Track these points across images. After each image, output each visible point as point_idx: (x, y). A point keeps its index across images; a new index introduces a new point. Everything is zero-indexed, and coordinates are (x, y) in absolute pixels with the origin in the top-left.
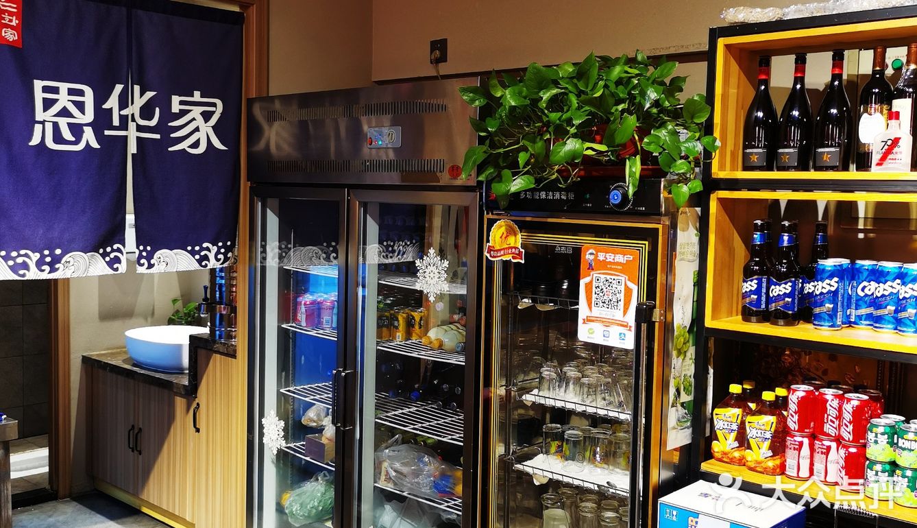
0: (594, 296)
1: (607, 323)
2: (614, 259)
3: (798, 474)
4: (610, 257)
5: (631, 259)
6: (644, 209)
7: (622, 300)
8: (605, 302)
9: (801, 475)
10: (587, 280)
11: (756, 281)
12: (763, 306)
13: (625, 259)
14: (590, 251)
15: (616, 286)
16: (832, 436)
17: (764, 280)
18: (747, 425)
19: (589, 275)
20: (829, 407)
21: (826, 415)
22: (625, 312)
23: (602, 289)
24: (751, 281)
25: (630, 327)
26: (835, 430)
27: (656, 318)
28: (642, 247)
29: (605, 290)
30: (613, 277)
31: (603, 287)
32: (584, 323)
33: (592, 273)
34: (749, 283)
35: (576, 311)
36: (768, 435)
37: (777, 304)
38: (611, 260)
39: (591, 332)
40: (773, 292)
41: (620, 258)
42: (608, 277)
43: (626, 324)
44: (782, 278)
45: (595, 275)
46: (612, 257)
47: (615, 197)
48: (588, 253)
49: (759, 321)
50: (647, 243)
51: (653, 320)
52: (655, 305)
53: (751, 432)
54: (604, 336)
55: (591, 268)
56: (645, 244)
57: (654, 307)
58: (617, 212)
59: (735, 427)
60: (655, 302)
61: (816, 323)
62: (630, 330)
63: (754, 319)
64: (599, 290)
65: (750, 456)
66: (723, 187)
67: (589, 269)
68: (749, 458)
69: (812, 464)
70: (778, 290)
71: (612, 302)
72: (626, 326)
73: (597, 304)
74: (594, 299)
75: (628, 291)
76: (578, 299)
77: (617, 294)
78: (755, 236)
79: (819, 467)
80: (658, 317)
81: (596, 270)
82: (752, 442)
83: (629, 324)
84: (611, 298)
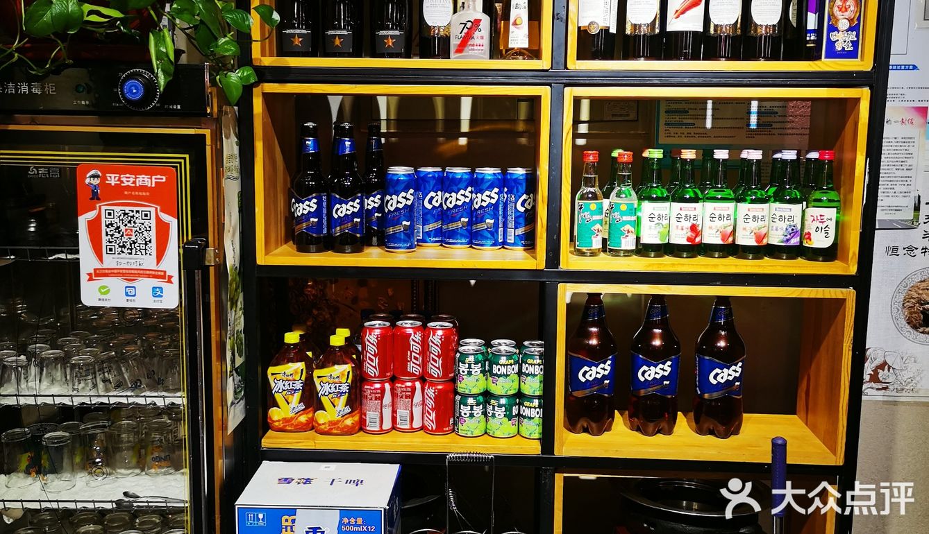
0: (105, 239)
1: (130, 275)
2: (134, 182)
3: (381, 426)
4: (128, 180)
5: (164, 180)
6: (179, 107)
7: (154, 241)
8: (124, 246)
9: (384, 428)
10: (91, 215)
11: (315, 201)
12: (325, 231)
13: (154, 181)
14: (93, 172)
15: (143, 221)
16: (415, 375)
17: (324, 198)
18: (317, 381)
19: (95, 209)
20: (412, 343)
21: (409, 352)
22: (160, 256)
23: (118, 228)
24: (310, 200)
25: (170, 277)
26: (419, 368)
27: (209, 261)
28: (180, 163)
29: (123, 228)
30: (135, 209)
31: (119, 224)
32: (91, 279)
33: (98, 205)
34: (307, 203)
35: (76, 263)
36: (345, 388)
37: (342, 227)
38: (129, 184)
39: (104, 290)
40: (339, 212)
41: (144, 180)
42: (127, 209)
43: (162, 274)
44: (347, 195)
45: (103, 208)
46: (132, 180)
47: (133, 90)
48: (88, 176)
49: (319, 251)
50: (187, 156)
51: (207, 263)
52: (207, 242)
53: (322, 388)
54: (127, 294)
55: (95, 197)
56: (185, 158)
57: (207, 246)
58: (134, 112)
59: (299, 385)
60: (207, 238)
61: (392, 245)
62: (170, 281)
63: (313, 248)
64: (112, 228)
65: (322, 417)
66: (269, 78)
67: (91, 199)
68: (321, 421)
69: (394, 412)
70: (344, 209)
71: (137, 245)
72: (163, 277)
73: (111, 250)
74: (104, 243)
75: (163, 229)
76: (77, 244)
77: (145, 233)
78: (307, 142)
79: (402, 413)
80: (213, 259)
81: (104, 201)
82: (325, 400)
83: (167, 274)
84: (133, 238)
